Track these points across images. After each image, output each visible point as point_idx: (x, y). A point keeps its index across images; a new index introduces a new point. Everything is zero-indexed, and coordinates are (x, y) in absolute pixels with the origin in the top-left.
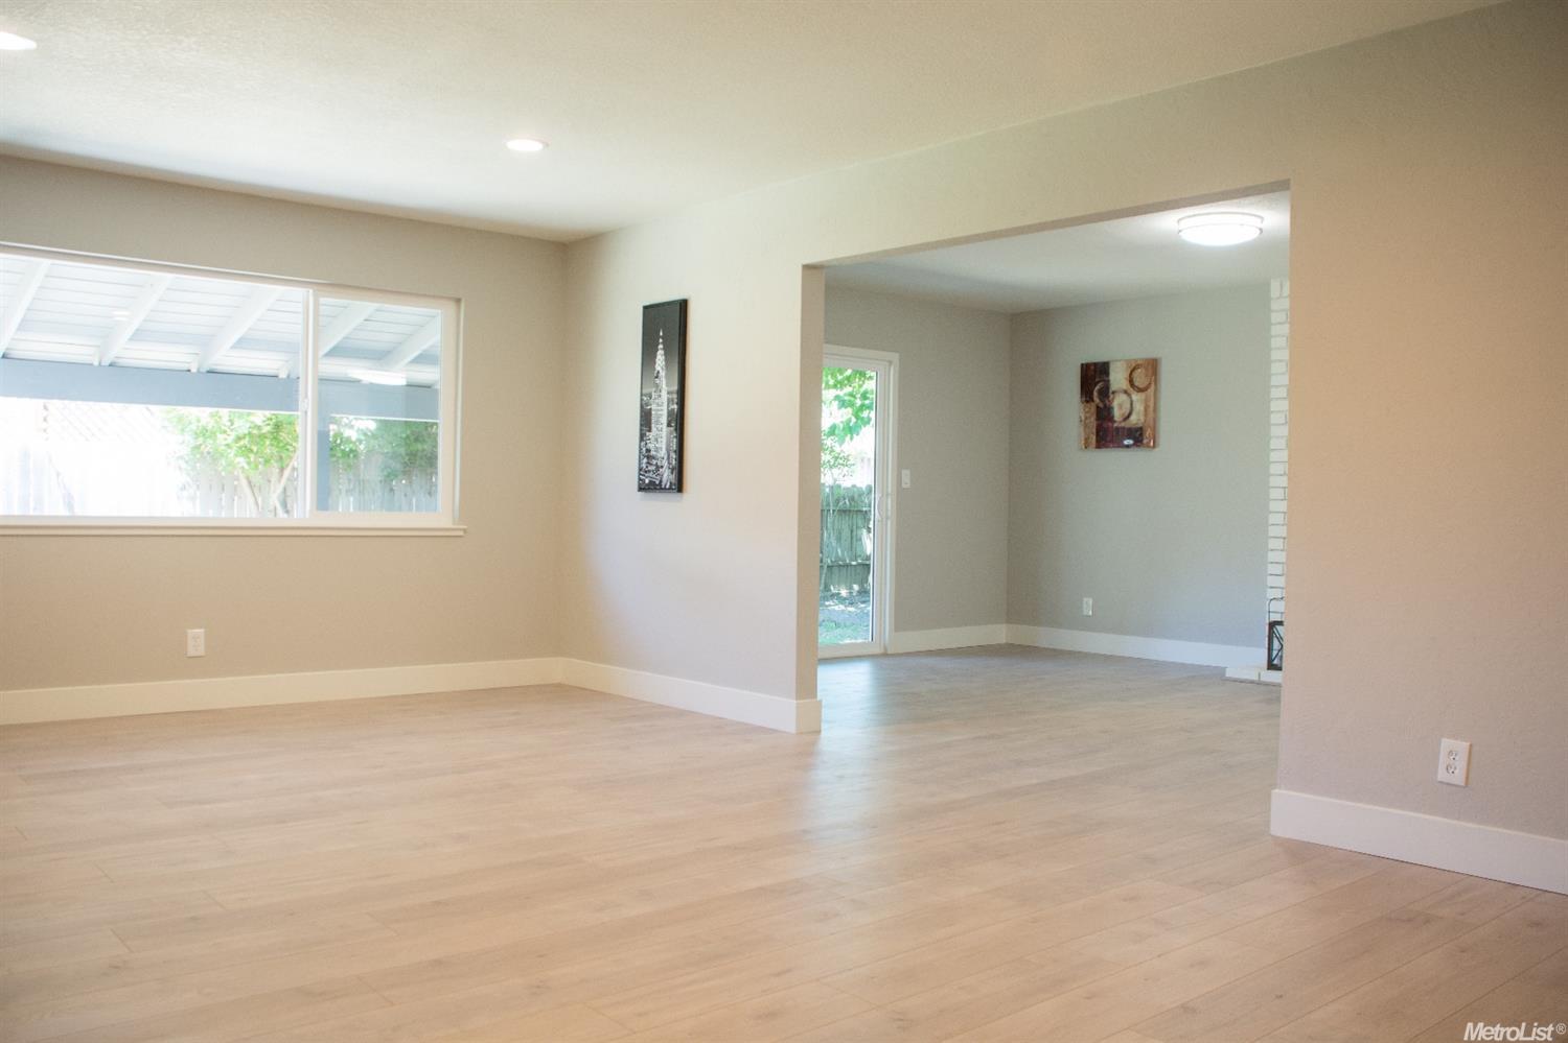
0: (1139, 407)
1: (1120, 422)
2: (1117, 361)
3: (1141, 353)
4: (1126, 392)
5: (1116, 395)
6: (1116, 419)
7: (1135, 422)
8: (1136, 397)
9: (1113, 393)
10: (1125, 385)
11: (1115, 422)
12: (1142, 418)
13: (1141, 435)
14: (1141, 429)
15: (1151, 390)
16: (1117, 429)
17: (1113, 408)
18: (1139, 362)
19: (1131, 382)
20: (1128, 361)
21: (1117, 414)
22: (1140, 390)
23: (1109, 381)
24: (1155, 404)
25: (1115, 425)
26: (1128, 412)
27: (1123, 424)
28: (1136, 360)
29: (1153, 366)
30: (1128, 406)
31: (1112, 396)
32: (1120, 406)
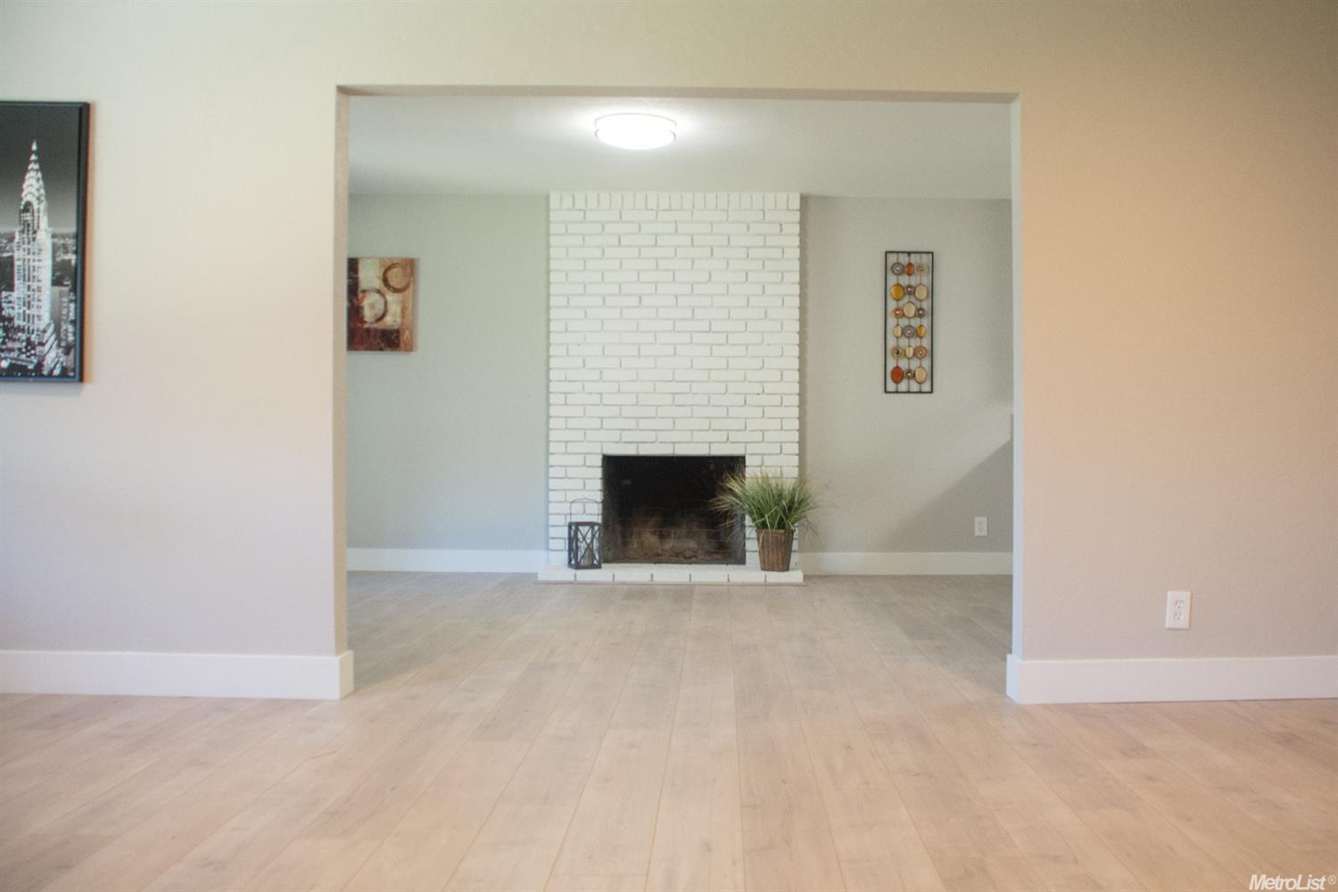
0: (394, 309)
1: (372, 323)
2: (368, 258)
3: (397, 252)
4: (379, 292)
5: (368, 294)
6: (366, 319)
7: (390, 323)
8: (390, 297)
9: (364, 291)
10: (378, 284)
11: (365, 322)
12: (399, 320)
13: (398, 337)
14: (398, 331)
15: (409, 292)
16: (368, 330)
17: (362, 308)
18: (395, 262)
19: (385, 281)
20: (382, 260)
21: (368, 314)
22: (396, 291)
23: (357, 279)
24: (413, 306)
25: (366, 326)
26: (381, 312)
27: (376, 326)
28: (390, 259)
29: (410, 266)
30: (382, 306)
31: (360, 295)
32: (372, 306)
